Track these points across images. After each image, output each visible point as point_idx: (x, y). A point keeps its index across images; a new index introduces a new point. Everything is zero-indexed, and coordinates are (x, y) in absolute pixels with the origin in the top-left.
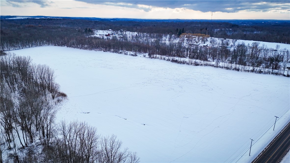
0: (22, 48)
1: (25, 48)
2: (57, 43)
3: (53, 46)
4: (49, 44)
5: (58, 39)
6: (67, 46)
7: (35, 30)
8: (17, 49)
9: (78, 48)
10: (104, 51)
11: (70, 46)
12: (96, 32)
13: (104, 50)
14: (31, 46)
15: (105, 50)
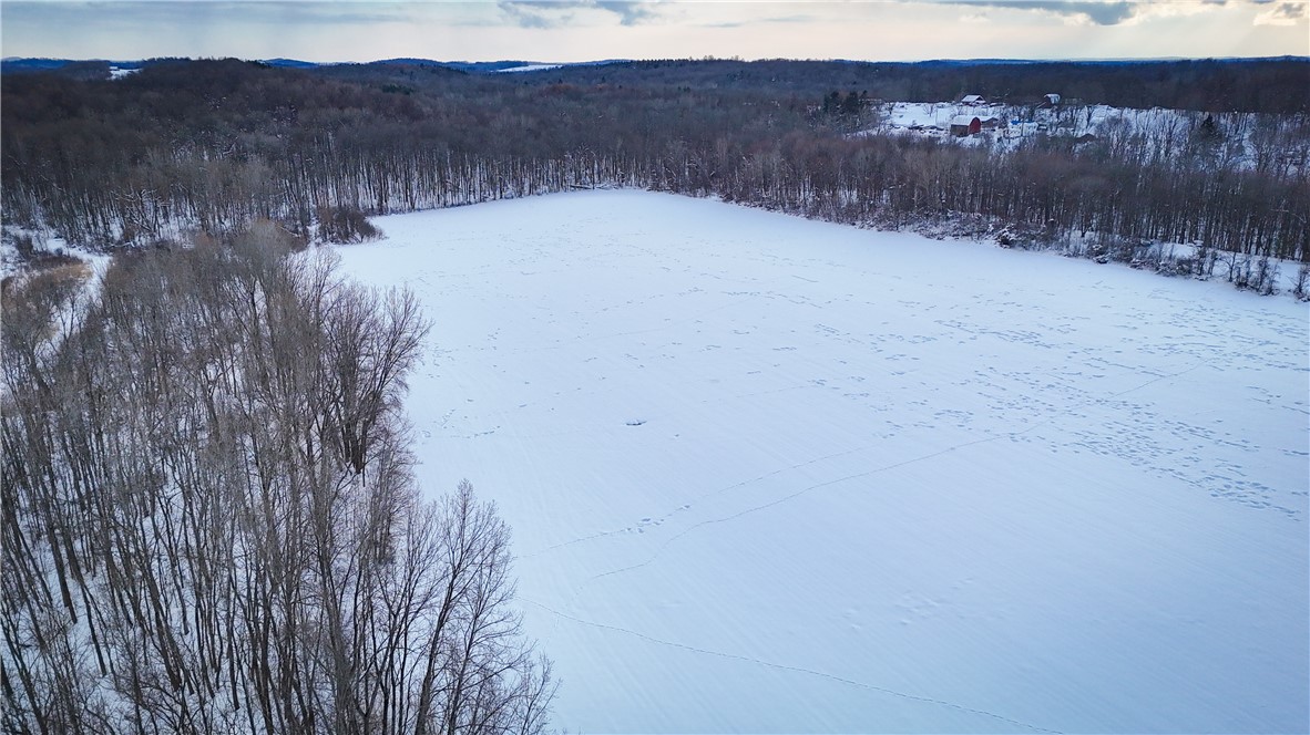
0: (483, 200)
1: (498, 196)
2: (669, 175)
3: (645, 190)
4: (622, 181)
5: (677, 147)
6: (722, 191)
7: (572, 103)
8: (453, 205)
9: (794, 208)
10: (1005, 242)
11: (743, 197)
12: (884, 112)
13: (1005, 232)
14: (526, 189)
15: (1013, 236)
